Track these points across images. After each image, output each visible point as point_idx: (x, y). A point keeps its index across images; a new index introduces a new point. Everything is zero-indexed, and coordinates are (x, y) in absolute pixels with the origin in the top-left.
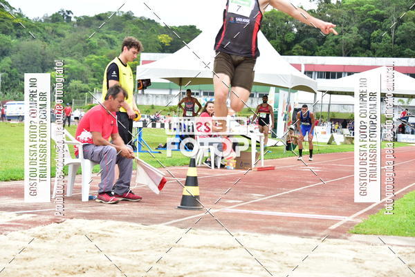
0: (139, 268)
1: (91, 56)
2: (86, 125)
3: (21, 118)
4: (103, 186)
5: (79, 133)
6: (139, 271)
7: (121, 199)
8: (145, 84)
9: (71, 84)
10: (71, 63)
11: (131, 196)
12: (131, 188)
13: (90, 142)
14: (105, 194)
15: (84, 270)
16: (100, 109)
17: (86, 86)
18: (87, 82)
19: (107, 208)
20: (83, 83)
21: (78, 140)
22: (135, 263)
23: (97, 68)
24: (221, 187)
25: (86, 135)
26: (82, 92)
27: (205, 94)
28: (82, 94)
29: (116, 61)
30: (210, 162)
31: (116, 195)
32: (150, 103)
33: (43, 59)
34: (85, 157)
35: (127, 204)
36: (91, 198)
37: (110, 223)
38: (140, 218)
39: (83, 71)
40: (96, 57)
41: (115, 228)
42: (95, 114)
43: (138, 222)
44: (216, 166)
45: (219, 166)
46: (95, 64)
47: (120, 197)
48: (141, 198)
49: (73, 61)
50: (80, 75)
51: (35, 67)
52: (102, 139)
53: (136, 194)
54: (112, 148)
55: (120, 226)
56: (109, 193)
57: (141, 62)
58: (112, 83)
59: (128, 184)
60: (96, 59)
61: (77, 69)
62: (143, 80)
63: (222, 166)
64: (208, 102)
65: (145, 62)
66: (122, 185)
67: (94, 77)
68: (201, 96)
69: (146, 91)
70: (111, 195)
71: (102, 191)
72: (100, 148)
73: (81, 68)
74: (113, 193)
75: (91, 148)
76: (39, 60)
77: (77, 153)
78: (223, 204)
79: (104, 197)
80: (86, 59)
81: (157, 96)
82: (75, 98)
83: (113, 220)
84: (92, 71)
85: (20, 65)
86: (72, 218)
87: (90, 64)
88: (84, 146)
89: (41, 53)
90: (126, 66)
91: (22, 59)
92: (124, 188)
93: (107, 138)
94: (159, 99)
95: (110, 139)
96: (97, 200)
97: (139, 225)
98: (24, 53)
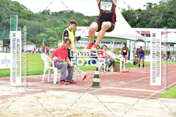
0: (76, 110)
1: (57, 27)
2: (56, 54)
3: (30, 51)
4: (62, 78)
5: (53, 57)
6: (76, 111)
7: (69, 83)
9: (49, 38)
10: (49, 30)
11: (73, 82)
12: (73, 79)
13: (57, 61)
14: (63, 81)
15: (55, 111)
16: (61, 48)
17: (55, 39)
18: (56, 38)
19: (63, 86)
20: (54, 38)
21: (52, 60)
22: (74, 108)
23: (60, 32)
24: (108, 79)
25: (55, 58)
26: (54, 41)
27: (102, 43)
28: (54, 42)
29: (67, 29)
30: (104, 69)
31: (67, 81)
32: (80, 46)
33: (39, 29)
34: (55, 67)
35: (71, 85)
36: (57, 83)
37: (65, 92)
38: (76, 91)
39: (54, 33)
40: (59, 28)
41: (67, 94)
42: (59, 50)
43: (76, 92)
44: (106, 71)
45: (107, 71)
46: (59, 31)
47: (69, 82)
48: (77, 83)
49: (50, 29)
50: (53, 35)
51: (36, 32)
52: (62, 60)
53: (75, 81)
54: (66, 63)
55: (68, 94)
56: (64, 81)
57: (77, 30)
58: (66, 38)
59: (72, 77)
60: (59, 29)
61: (52, 32)
62: (77, 37)
63: (109, 71)
64: (103, 46)
65: (78, 30)
66: (69, 78)
67: (59, 36)
68: (100, 43)
69: (79, 41)
70: (65, 82)
71: (61, 80)
72: (61, 63)
73: (53, 32)
74: (66, 81)
75: (57, 63)
76: (37, 29)
77: (52, 65)
78: (109, 85)
79: (62, 82)
80: (55, 29)
82: (51, 44)
83: (66, 91)
84: (58, 33)
85: (30, 31)
86: (50, 90)
87: (57, 31)
88: (55, 62)
89: (38, 26)
90: (71, 31)
91: (30, 29)
92: (70, 79)
93: (64, 59)
94: (84, 44)
95: (65, 60)
96: (60, 83)
97: (76, 93)
98: (31, 26)
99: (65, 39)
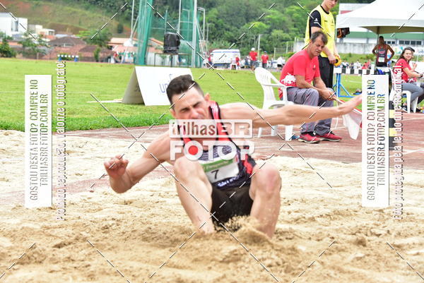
0: (341, 202)
1: (292, 7)
2: (290, 69)
3: (226, 65)
4: (305, 127)
5: (284, 76)
6: (340, 205)
7: (322, 139)
8: (343, 33)
9: (273, 34)
10: (273, 13)
11: (332, 136)
12: (332, 129)
13: (294, 85)
14: (307, 134)
15: (289, 203)
17: (287, 35)
18: (288, 31)
19: (309, 147)
20: (284, 32)
21: (283, 83)
22: (337, 197)
23: (297, 18)
24: (417, 129)
25: (290, 79)
26: (283, 41)
27: (401, 42)
28: (283, 43)
29: (318, 8)
30: (406, 107)
31: (317, 135)
32: (348, 52)
33: (247, 10)
34: (289, 99)
35: (327, 144)
36: (294, 138)
37: (312, 161)
38: (340, 157)
39: (284, 21)
40: (297, 8)
41: (317, 165)
43: (339, 160)
44: (412, 111)
45: (415, 110)
46: (296, 15)
47: (321, 137)
48: (341, 139)
49: (275, 11)
50: (281, 25)
51: (240, 18)
52: (306, 82)
53: (337, 135)
54: (314, 90)
55: (322, 164)
56: (311, 133)
57: (339, 12)
59: (329, 125)
60: (297, 10)
61: (278, 19)
62: (342, 29)
63: (418, 111)
64: (405, 49)
65: (343, 12)
66: (324, 126)
67: (295, 27)
68: (397, 45)
69: (345, 40)
70: (313, 136)
71: (304, 131)
72: (303, 91)
73: (283, 19)
74: (314, 134)
75: (294, 91)
76: (243, 11)
77: (281, 96)
78: (420, 145)
79: (307, 137)
80: (287, 10)
81: (354, 45)
82: (276, 47)
83: (315, 157)
84: (293, 21)
85: (225, 16)
86: (277, 156)
87: (291, 14)
88: (288, 89)
89: (245, 4)
90: (328, 13)
91: (227, 11)
92: (324, 129)
93: (309, 82)
94: (356, 47)
96: (300, 140)
97: (340, 163)
98: (229, 5)
99: (312, 32)
